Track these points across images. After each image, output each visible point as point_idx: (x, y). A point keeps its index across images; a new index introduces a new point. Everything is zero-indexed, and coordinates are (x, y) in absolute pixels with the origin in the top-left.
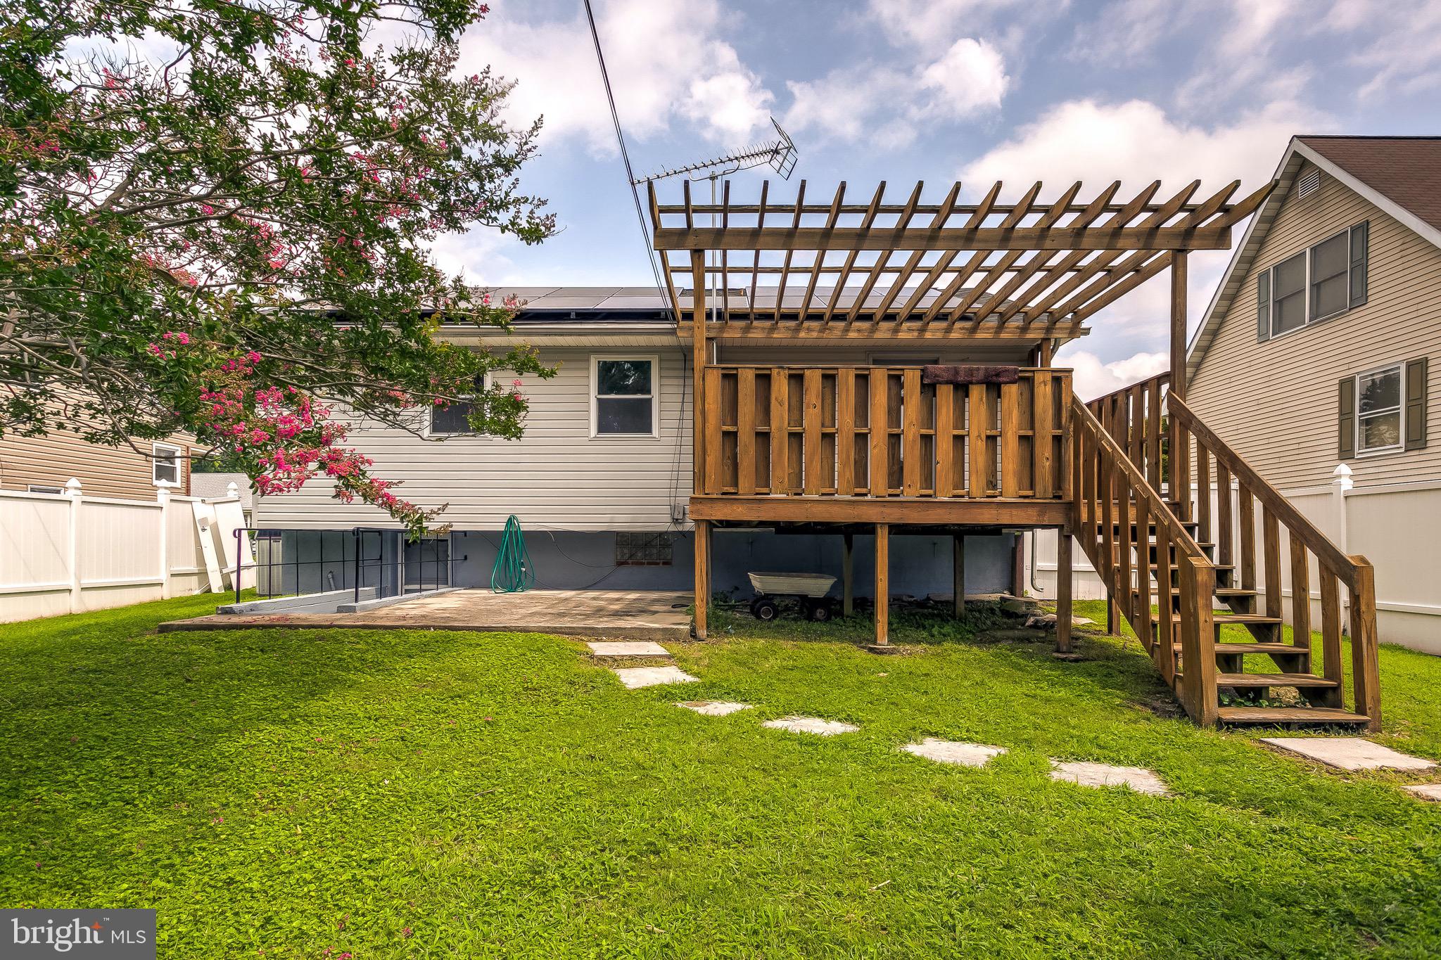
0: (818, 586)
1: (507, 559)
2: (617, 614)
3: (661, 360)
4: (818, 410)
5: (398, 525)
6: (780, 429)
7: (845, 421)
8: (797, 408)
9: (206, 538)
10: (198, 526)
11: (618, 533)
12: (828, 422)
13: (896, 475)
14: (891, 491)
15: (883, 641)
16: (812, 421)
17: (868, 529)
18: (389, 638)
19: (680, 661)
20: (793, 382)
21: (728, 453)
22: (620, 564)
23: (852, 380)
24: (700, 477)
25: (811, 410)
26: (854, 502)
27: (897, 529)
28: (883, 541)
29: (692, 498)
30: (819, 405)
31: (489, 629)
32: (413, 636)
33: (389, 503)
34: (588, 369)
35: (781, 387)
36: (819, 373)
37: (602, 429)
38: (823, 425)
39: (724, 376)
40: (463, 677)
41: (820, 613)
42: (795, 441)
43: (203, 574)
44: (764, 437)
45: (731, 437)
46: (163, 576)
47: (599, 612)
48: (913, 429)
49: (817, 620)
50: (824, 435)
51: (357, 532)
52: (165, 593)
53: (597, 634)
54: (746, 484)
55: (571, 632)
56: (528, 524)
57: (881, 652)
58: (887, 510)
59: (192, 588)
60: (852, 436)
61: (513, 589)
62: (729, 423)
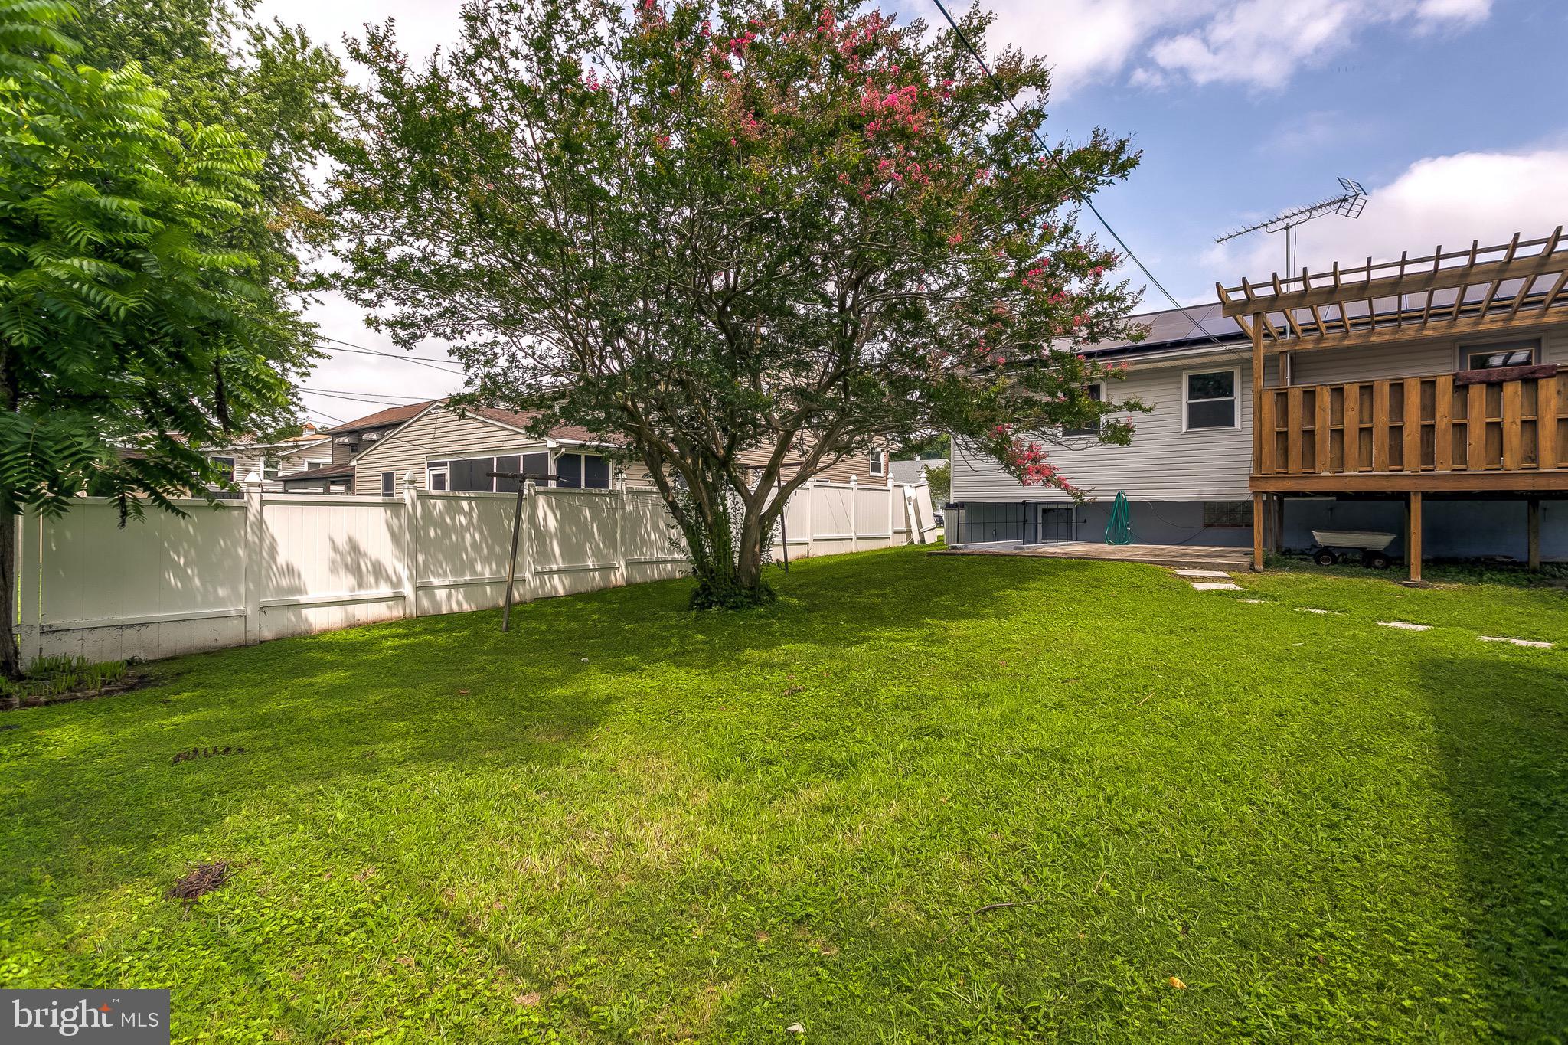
0: (1380, 541)
1: (1117, 522)
2: (1198, 556)
3: (1242, 369)
4: (1356, 412)
5: (1071, 499)
6: (1323, 428)
7: (1382, 419)
8: (1339, 410)
9: (911, 509)
10: (907, 501)
11: (1205, 502)
12: (1366, 417)
13: (1428, 456)
14: (1423, 467)
15: (1416, 578)
16: (1351, 420)
17: (1404, 497)
18: (1049, 561)
19: (1239, 582)
20: (1335, 393)
21: (1281, 446)
22: (1207, 526)
23: (1387, 388)
24: (1258, 462)
25: (1350, 413)
26: (1387, 476)
27: (1426, 496)
28: (1416, 505)
29: (1252, 479)
30: (1357, 408)
31: (1108, 560)
32: (1064, 561)
33: (1066, 488)
34: (1181, 382)
35: (1325, 398)
36: (1356, 387)
37: (1190, 426)
38: (1361, 422)
39: (1278, 394)
40: (1097, 580)
41: (1377, 562)
42: (1337, 436)
43: (909, 532)
44: (1310, 435)
45: (1283, 436)
46: (890, 533)
47: (1186, 555)
48: (1445, 420)
49: (1376, 567)
50: (1361, 430)
51: (1024, 503)
52: (891, 543)
53: (1181, 566)
54: (1295, 466)
55: (1163, 563)
56: (1132, 496)
57: (1413, 586)
58: (1419, 481)
59: (901, 541)
60: (1387, 429)
61: (1121, 542)
62: (1281, 424)
